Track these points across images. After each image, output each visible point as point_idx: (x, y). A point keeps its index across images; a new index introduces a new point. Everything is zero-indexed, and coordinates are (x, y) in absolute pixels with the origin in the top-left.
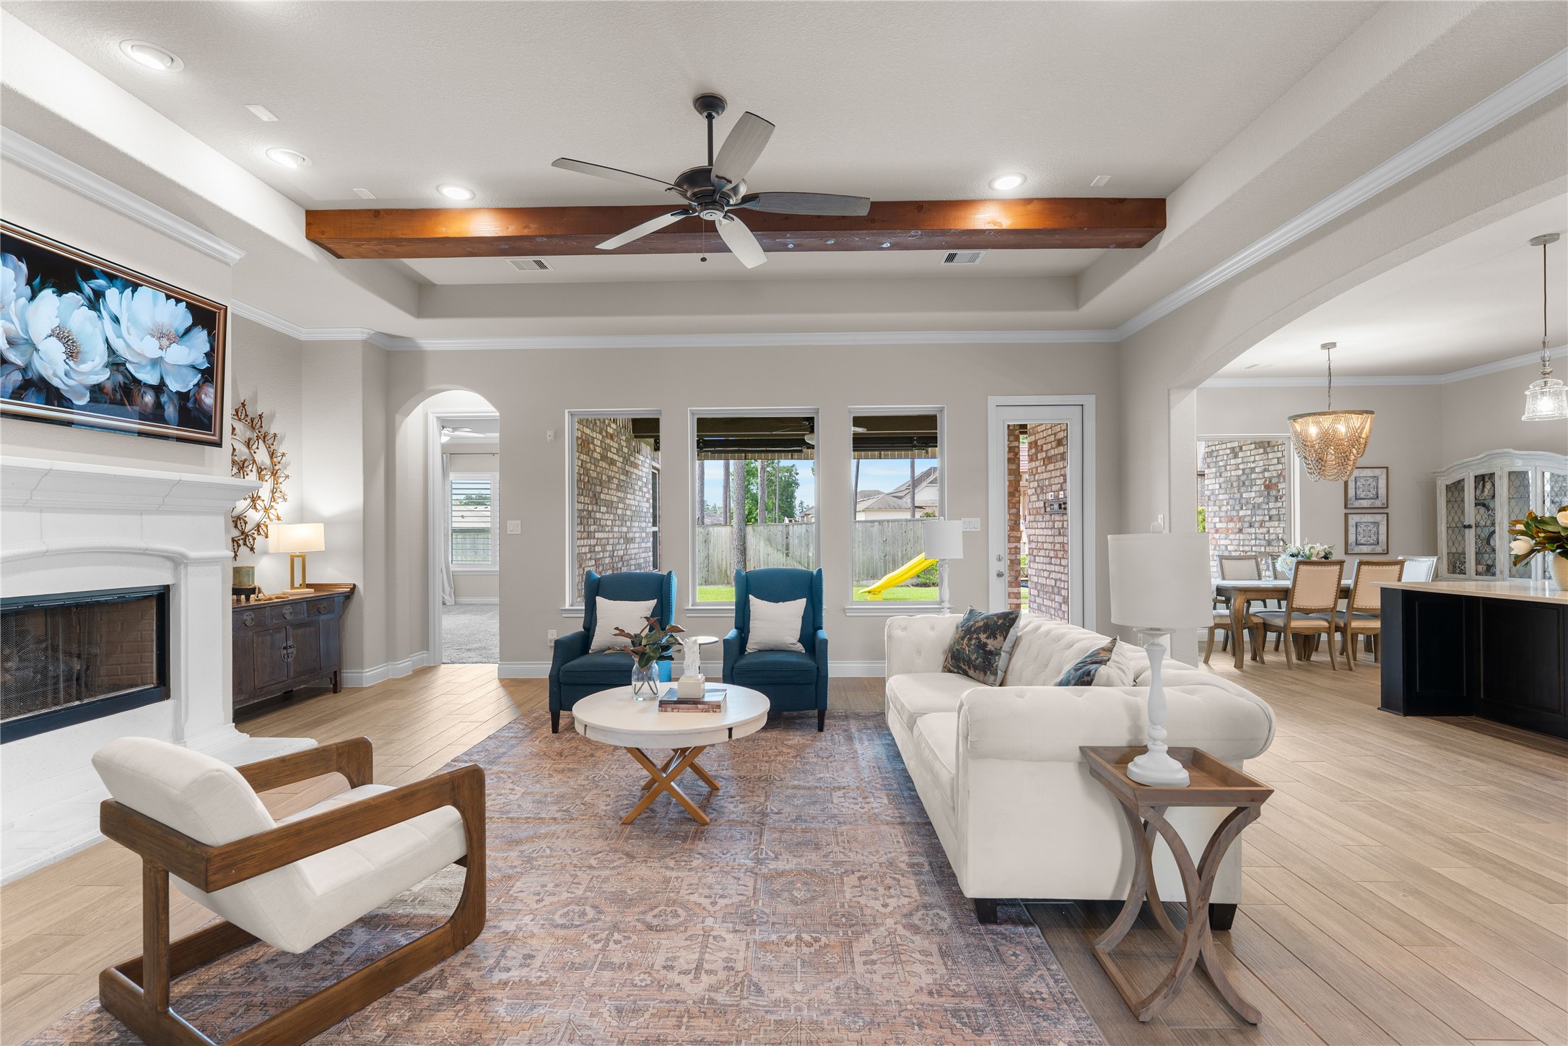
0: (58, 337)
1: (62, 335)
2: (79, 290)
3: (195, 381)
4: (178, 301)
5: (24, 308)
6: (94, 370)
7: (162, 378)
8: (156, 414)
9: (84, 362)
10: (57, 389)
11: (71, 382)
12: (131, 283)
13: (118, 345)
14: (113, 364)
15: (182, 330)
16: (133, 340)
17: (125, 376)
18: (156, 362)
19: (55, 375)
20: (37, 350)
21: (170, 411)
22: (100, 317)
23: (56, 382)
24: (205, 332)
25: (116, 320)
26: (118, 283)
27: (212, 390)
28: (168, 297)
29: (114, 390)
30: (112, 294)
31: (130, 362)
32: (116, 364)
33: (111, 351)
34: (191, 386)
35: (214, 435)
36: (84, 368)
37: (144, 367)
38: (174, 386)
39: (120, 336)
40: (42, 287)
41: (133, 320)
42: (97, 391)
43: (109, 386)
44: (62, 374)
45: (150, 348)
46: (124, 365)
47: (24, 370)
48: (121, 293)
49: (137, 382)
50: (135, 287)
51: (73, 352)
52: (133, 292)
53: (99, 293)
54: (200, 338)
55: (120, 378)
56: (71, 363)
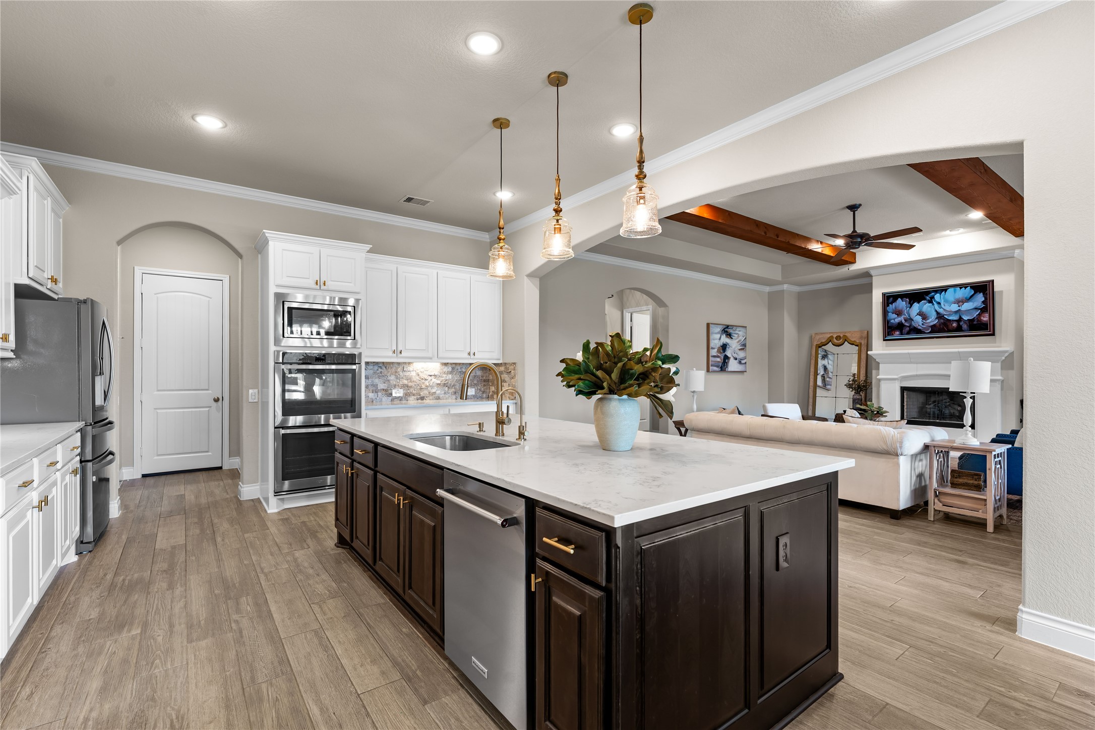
0: (919, 315)
1: (921, 314)
2: (925, 299)
3: (978, 313)
4: (966, 288)
5: (909, 310)
6: (932, 320)
7: (960, 317)
8: (959, 329)
9: (928, 320)
10: (920, 329)
11: (924, 326)
12: (943, 290)
13: (941, 311)
14: (939, 317)
15: (969, 297)
16: (947, 308)
17: (944, 320)
18: (956, 312)
19: (919, 325)
20: (913, 320)
21: (965, 327)
22: (933, 304)
23: (919, 328)
24: (982, 294)
25: (939, 303)
26: (939, 292)
27: (987, 315)
28: (961, 288)
29: (940, 325)
30: (937, 297)
31: (945, 315)
32: (939, 316)
33: (938, 313)
34: (975, 315)
35: (990, 331)
36: (928, 321)
37: (952, 314)
38: (965, 318)
39: (941, 308)
40: (913, 303)
41: (946, 301)
42: (933, 327)
43: (938, 324)
44: (921, 325)
45: (955, 307)
46: (943, 316)
47: (909, 327)
48: (940, 294)
49: (950, 320)
50: (946, 290)
51: (924, 316)
52: (945, 292)
53: (933, 298)
54: (980, 298)
55: (942, 321)
56: (924, 321)
